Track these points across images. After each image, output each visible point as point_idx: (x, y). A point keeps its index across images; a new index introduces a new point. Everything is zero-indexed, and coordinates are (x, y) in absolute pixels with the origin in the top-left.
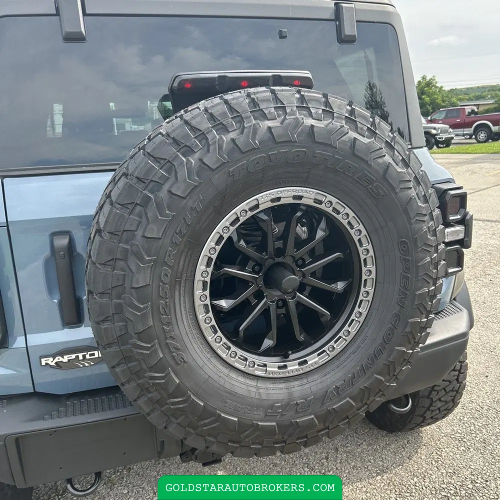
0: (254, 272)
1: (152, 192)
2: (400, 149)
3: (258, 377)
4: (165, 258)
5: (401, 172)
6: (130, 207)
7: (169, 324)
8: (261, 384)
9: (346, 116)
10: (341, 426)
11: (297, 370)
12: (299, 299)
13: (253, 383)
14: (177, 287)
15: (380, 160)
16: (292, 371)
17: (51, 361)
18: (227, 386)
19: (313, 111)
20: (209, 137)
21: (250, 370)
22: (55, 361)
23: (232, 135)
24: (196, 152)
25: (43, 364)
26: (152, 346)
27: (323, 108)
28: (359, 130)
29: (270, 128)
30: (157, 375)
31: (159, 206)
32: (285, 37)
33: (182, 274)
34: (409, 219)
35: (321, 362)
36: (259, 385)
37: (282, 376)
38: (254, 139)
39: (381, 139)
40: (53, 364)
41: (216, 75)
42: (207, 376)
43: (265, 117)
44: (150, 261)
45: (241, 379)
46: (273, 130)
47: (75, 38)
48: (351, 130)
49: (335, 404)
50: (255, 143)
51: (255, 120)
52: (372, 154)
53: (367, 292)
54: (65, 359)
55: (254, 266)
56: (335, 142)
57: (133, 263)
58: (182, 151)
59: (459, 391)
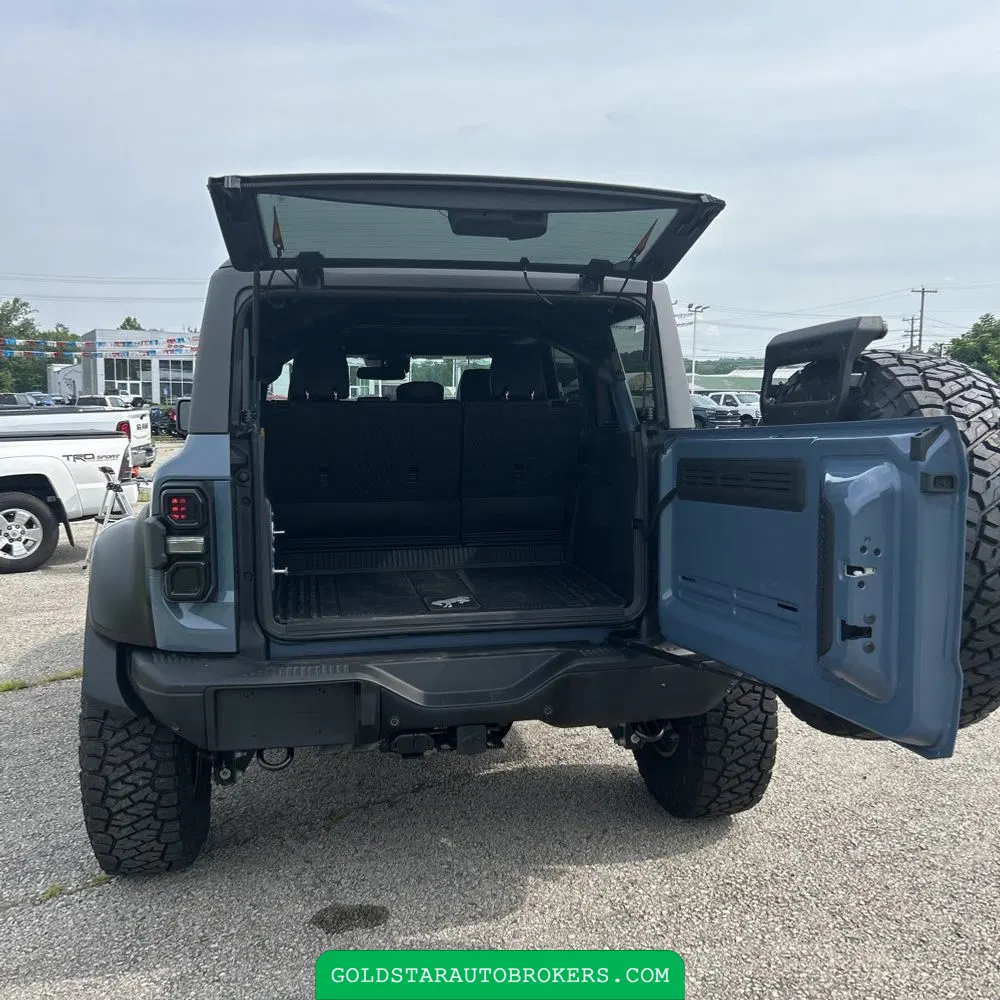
59: (766, 755)
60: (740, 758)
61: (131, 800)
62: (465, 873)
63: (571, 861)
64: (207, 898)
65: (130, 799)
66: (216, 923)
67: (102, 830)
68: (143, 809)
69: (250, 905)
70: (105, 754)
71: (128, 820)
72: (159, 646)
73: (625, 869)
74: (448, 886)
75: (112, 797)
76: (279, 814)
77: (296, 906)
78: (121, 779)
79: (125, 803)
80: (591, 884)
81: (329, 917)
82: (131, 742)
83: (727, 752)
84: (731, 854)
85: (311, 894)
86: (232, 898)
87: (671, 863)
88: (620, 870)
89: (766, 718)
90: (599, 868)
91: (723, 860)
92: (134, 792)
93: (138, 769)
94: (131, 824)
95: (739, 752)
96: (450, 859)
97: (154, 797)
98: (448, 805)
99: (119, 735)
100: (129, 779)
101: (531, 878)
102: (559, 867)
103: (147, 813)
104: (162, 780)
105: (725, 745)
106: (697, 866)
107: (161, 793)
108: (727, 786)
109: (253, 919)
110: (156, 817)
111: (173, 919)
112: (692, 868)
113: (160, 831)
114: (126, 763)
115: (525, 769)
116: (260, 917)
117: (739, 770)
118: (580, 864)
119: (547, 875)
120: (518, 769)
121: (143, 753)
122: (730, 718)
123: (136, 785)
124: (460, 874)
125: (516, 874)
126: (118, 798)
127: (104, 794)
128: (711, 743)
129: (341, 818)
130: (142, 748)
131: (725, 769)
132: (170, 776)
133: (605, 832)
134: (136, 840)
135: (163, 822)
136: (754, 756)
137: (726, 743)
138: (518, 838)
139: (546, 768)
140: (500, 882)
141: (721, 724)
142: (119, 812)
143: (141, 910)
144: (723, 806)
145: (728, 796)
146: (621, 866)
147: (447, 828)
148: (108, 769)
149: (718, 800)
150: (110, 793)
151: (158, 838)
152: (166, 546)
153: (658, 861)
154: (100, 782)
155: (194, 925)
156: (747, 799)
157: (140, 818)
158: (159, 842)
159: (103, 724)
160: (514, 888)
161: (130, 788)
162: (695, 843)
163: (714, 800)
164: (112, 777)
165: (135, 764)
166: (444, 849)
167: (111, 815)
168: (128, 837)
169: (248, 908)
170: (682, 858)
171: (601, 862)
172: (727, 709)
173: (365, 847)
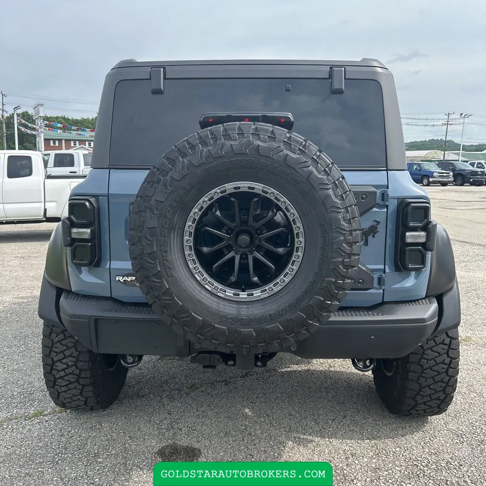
0: (227, 233)
1: (162, 176)
2: (323, 163)
3: (220, 297)
4: (166, 213)
5: (320, 178)
6: (151, 183)
7: (166, 252)
8: (221, 302)
9: (284, 141)
10: (275, 344)
11: (245, 298)
12: (255, 255)
13: (215, 299)
14: (173, 232)
15: (306, 169)
16: (242, 298)
17: (121, 279)
18: (198, 297)
19: (261, 136)
20: (197, 148)
21: (214, 291)
22: (123, 279)
23: (210, 148)
24: (188, 156)
25: (117, 280)
26: (155, 263)
27: (269, 135)
28: (292, 150)
29: (231, 145)
30: (156, 280)
31: (165, 184)
32: (289, 91)
33: (176, 225)
34: (326, 210)
35: (263, 297)
36: (219, 302)
37: (235, 300)
38: (221, 151)
39: (308, 155)
40: (122, 281)
41: (225, 115)
42: (186, 288)
43: (230, 139)
44: (157, 214)
45: (208, 295)
46: (233, 146)
47: (157, 92)
48: (286, 149)
49: (268, 325)
50: (222, 153)
51: (224, 140)
52: (299, 165)
53: (298, 256)
54: (129, 279)
55: (228, 230)
56: (273, 155)
57: (148, 214)
58: (182, 155)
59: (449, 384)
60: (431, 385)
61: (65, 373)
62: (253, 434)
63: (318, 435)
64: (108, 429)
65: (65, 371)
66: (107, 445)
67: (52, 386)
68: (71, 378)
69: (129, 437)
70: (52, 346)
71: (64, 383)
72: (73, 290)
73: (351, 445)
74: (240, 441)
75: (56, 370)
76: (167, 382)
77: (153, 441)
78: (60, 361)
79: (62, 374)
80: (327, 451)
81: (167, 451)
82: (66, 341)
83: (422, 380)
84: (422, 443)
85: (163, 434)
86: (121, 431)
87: (380, 444)
88: (347, 445)
89: (451, 361)
90: (335, 442)
91: (416, 447)
92: (66, 368)
93: (69, 356)
94: (66, 385)
95: (430, 381)
96: (247, 423)
97: (77, 372)
98: (257, 388)
99: (60, 336)
100: (64, 361)
101: (291, 443)
102: (311, 438)
103: (74, 380)
104: (82, 363)
105: (421, 376)
106: (398, 449)
107: (81, 371)
108: (422, 401)
109: (127, 446)
110: (79, 383)
111: (87, 440)
112: (394, 450)
113: (82, 390)
114: (62, 352)
115: (309, 370)
116: (131, 445)
117: (429, 392)
118: (323, 437)
119: (300, 442)
120: (304, 370)
121: (71, 347)
122: (426, 359)
123: (68, 365)
124: (250, 434)
125: (283, 439)
126: (59, 371)
127: (52, 368)
128: (411, 374)
129: (197, 389)
130: (70, 345)
131: (420, 390)
132: (86, 361)
133: (345, 417)
134: (70, 394)
135: (83, 386)
136: (440, 384)
137: (422, 374)
138: (291, 415)
139: (320, 372)
140: (271, 443)
141: (419, 363)
142: (59, 378)
143: (73, 431)
144: (419, 412)
145: (423, 407)
146: (348, 441)
147: (252, 403)
148: (53, 354)
149: (416, 408)
150: (54, 367)
151: (81, 394)
152: (70, 233)
153: (373, 442)
154: (50, 361)
155: (95, 445)
156: (437, 410)
157: (71, 383)
158: (82, 396)
159: (52, 329)
160: (279, 448)
161: (65, 366)
162: (400, 432)
163: (413, 408)
164: (55, 359)
165: (67, 353)
166: (246, 417)
167: (55, 379)
168: (65, 391)
169: (127, 438)
170: (389, 442)
171: (336, 438)
172: (424, 353)
173: (203, 409)
